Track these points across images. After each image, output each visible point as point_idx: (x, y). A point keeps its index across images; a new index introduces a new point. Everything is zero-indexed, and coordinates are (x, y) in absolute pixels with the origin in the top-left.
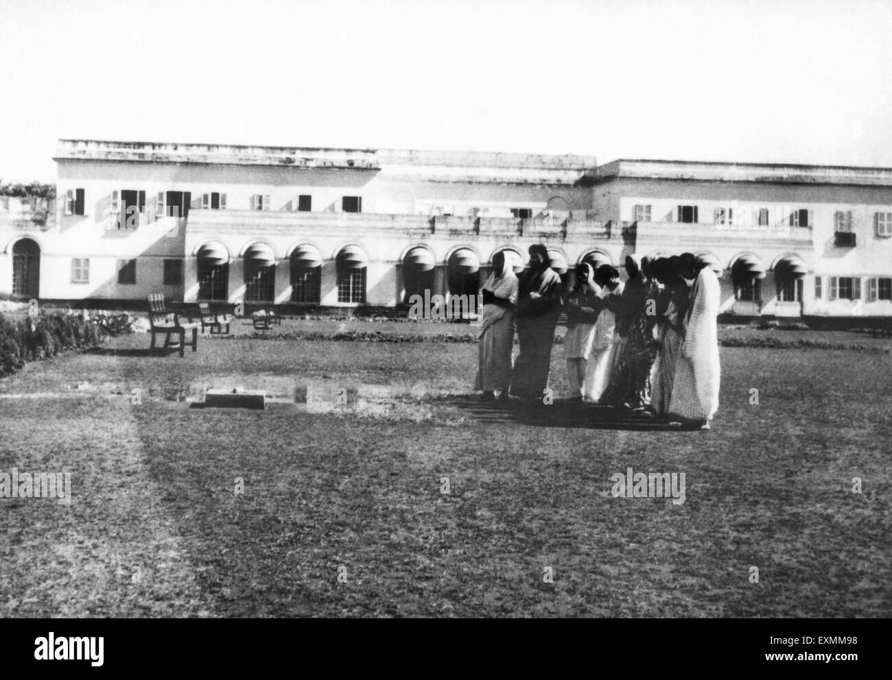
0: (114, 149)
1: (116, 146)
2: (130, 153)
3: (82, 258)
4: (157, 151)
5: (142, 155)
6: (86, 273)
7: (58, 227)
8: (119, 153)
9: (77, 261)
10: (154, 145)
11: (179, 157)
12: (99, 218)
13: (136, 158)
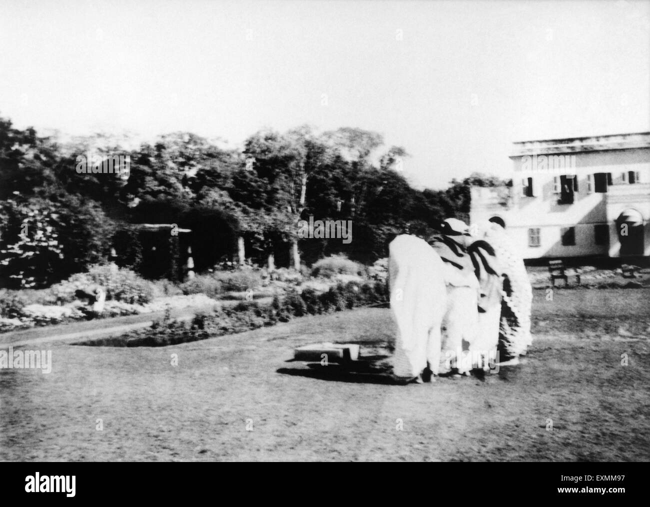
0: (552, 146)
1: (554, 143)
2: (564, 147)
3: (535, 228)
4: (585, 143)
5: (572, 148)
6: (538, 238)
7: (516, 206)
8: (557, 148)
9: (532, 231)
10: (581, 139)
11: (601, 146)
12: (545, 198)
13: (569, 151)
